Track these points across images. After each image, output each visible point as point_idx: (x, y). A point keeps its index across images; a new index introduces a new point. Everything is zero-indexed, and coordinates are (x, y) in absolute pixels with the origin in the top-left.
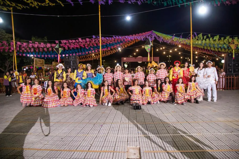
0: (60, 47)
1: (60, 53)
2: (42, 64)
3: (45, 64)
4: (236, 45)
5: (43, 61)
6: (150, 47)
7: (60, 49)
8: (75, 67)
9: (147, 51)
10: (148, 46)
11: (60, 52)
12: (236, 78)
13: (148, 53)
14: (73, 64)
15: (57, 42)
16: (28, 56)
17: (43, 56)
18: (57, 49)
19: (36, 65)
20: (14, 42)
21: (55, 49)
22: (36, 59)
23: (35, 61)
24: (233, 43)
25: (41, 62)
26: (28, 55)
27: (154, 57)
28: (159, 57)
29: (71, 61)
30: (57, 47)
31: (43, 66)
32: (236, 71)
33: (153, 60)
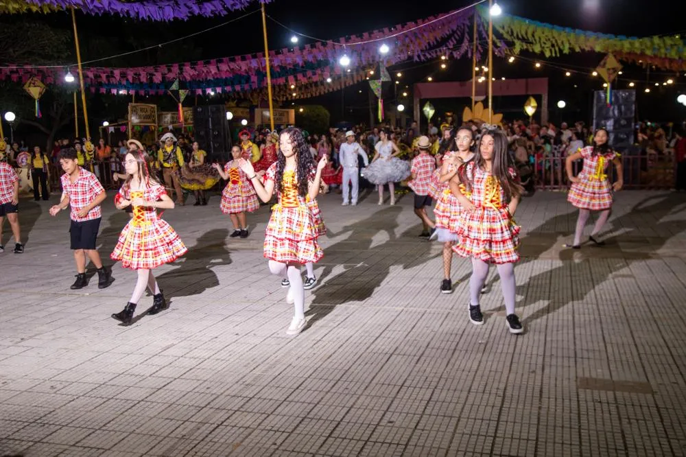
1: (182, 100)
2: (150, 118)
4: (609, 69)
5: (152, 108)
6: (380, 84)
7: (181, 92)
8: (218, 132)
9: (376, 94)
10: (376, 81)
11: (182, 98)
13: (377, 98)
14: (214, 124)
16: (114, 94)
18: (176, 93)
21: (171, 91)
22: (135, 107)
23: (132, 110)
25: (149, 113)
26: (114, 91)
27: (530, 80)
28: (545, 80)
29: (209, 116)
30: (175, 86)
31: (154, 122)
32: (622, 140)
33: (527, 90)
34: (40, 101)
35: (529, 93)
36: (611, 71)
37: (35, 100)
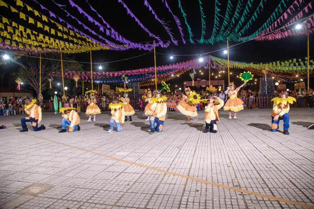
0: (126, 76)
2: (108, 89)
3: (110, 89)
5: (108, 86)
7: (126, 78)
9: (192, 78)
10: (192, 74)
12: (269, 98)
13: (192, 79)
14: (135, 89)
15: (123, 72)
17: (108, 82)
18: (124, 78)
19: (104, 90)
20: (92, 72)
22: (104, 85)
23: (103, 87)
24: (264, 69)
27: (219, 81)
28: (224, 81)
29: (134, 86)
30: (124, 76)
31: (109, 91)
32: (270, 93)
33: (218, 84)
34: (77, 82)
35: (219, 85)
36: (267, 71)
37: (76, 82)
